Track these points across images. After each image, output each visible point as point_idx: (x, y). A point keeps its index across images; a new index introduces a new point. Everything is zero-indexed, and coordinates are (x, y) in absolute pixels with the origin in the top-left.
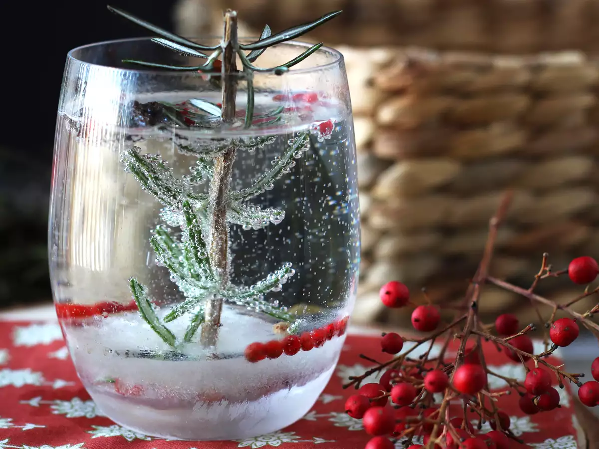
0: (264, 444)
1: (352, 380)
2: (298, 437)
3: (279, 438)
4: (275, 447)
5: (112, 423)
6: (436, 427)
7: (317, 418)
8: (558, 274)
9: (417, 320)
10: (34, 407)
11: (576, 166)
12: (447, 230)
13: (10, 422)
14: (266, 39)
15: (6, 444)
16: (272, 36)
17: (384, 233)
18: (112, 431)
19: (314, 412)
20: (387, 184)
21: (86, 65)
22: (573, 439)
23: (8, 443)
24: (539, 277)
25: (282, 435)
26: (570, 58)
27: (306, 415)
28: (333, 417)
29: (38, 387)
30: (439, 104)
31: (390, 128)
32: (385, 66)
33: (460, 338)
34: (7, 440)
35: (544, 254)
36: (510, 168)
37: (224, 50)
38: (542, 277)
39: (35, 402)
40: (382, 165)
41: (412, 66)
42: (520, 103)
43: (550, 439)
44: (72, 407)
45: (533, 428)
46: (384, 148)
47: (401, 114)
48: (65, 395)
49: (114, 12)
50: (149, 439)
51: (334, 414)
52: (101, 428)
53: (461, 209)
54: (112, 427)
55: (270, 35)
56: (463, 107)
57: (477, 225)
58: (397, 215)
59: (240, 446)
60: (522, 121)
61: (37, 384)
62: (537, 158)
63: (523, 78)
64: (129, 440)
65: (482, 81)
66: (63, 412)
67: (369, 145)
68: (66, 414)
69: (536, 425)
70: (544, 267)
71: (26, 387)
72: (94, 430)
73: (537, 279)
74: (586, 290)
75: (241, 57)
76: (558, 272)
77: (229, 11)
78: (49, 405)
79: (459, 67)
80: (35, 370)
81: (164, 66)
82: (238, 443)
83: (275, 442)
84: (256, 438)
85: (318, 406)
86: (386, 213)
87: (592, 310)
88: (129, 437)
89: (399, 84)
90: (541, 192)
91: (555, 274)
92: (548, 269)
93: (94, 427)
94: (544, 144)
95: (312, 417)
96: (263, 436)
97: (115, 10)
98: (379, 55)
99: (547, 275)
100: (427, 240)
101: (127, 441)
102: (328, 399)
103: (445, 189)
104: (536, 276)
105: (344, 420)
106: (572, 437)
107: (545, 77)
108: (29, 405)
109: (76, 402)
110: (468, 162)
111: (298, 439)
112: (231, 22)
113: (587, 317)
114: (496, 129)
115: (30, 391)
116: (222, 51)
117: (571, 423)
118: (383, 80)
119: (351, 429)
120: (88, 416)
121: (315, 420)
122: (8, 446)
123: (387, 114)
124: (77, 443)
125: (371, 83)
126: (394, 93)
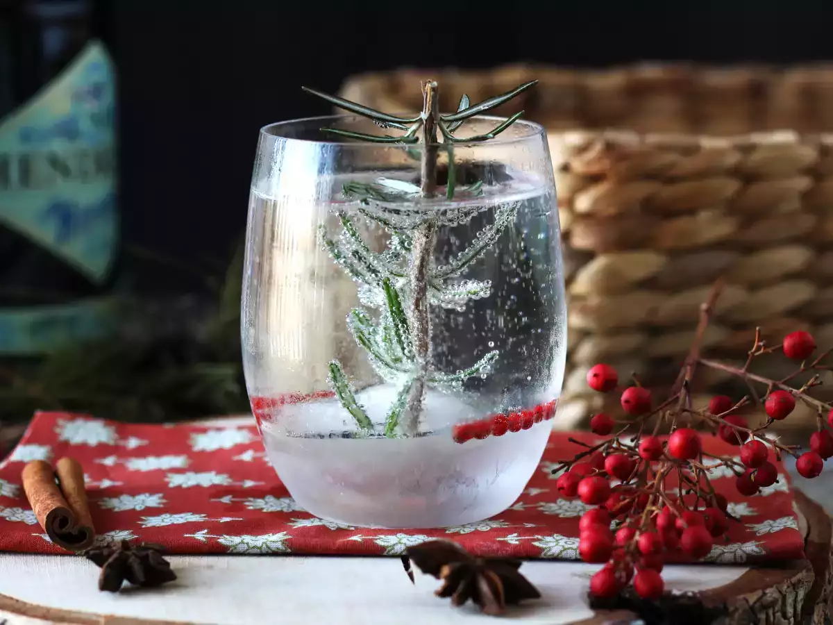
0: (473, 530)
1: (562, 465)
2: (506, 523)
3: (487, 525)
4: (485, 532)
5: (312, 516)
6: (651, 497)
7: (525, 508)
8: (774, 350)
9: (627, 402)
10: (226, 504)
11: (795, 257)
12: (653, 329)
13: (205, 517)
14: (464, 111)
15: (205, 534)
16: (471, 107)
17: (584, 334)
18: (312, 522)
19: (521, 503)
20: (585, 280)
21: (282, 139)
22: (793, 519)
23: (208, 533)
24: (753, 353)
25: (489, 522)
26: (784, 137)
27: (512, 506)
28: (541, 506)
29: (226, 487)
30: (642, 190)
31: (586, 217)
32: (581, 150)
33: (672, 415)
34: (206, 531)
35: (757, 328)
36: (720, 259)
37: (425, 122)
38: (756, 354)
39: (226, 500)
40: (582, 258)
41: (610, 148)
42: (730, 187)
43: (769, 521)
44: (266, 503)
45: (753, 512)
46: (581, 240)
47: (596, 201)
48: (258, 493)
49: (309, 92)
50: (353, 529)
51: (542, 504)
52: (300, 520)
53: (669, 306)
54: (312, 520)
55: (468, 107)
56: (667, 192)
57: (686, 323)
58: (597, 313)
59: (447, 532)
60: (732, 208)
61: (225, 484)
62: (750, 249)
63: (732, 159)
64: (332, 529)
65: (688, 164)
66: (258, 507)
67: (566, 236)
68: (262, 509)
69: (755, 509)
70: (758, 341)
71: (214, 486)
72: (294, 522)
73: (751, 355)
74: (802, 366)
75: (442, 129)
76: (773, 348)
77: (430, 82)
78: (243, 502)
79: (663, 148)
80: (219, 472)
82: (446, 530)
83: (484, 528)
84: (464, 526)
85: (523, 497)
86: (584, 311)
87: (809, 383)
88: (332, 527)
89: (595, 168)
90: (754, 286)
91: (770, 350)
92: (761, 344)
93: (293, 519)
94: (757, 232)
95: (519, 507)
96: (471, 524)
97: (310, 90)
98: (574, 138)
99: (762, 351)
100: (632, 341)
101: (330, 529)
102: (534, 492)
103: (649, 284)
104: (750, 353)
105: (553, 509)
106: (791, 518)
107: (756, 157)
108: (220, 502)
109: (270, 499)
110: (674, 253)
111: (507, 525)
112: (432, 93)
113: (804, 392)
114: (704, 216)
115: (218, 491)
116: (423, 123)
117: (792, 507)
118: (578, 165)
119: (561, 516)
120: (285, 510)
121: (522, 509)
122: (208, 536)
123: (583, 203)
124: (279, 532)
125: (565, 168)
126: (592, 179)
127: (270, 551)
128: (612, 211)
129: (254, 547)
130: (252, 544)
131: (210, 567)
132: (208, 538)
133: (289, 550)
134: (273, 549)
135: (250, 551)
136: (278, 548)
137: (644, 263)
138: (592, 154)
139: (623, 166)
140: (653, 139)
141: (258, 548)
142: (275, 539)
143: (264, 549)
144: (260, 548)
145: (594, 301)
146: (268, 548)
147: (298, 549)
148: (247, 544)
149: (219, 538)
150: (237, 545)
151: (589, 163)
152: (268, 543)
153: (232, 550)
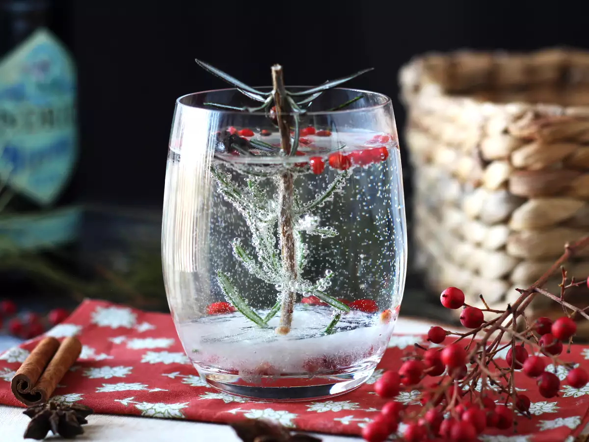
8: (579, 285)
15: (131, 400)
17: (519, 260)
23: (133, 400)
30: (563, 150)
31: (523, 169)
32: (518, 118)
34: (132, 398)
39: (172, 376)
41: (538, 117)
46: (518, 187)
47: (528, 157)
52: (210, 393)
58: (530, 245)
66: (189, 383)
67: (506, 184)
68: (192, 384)
78: (183, 378)
81: (235, 108)
86: (519, 241)
88: (228, 400)
89: (526, 133)
93: (207, 393)
101: (224, 402)
103: (567, 223)
108: (167, 376)
118: (517, 130)
123: (519, 158)
125: (506, 132)
126: (526, 141)
127: (170, 416)
128: (538, 166)
129: (159, 413)
130: (158, 410)
131: (122, 426)
132: (130, 403)
133: (183, 417)
134: (172, 415)
135: (158, 415)
136: (175, 415)
137: (565, 208)
138: (524, 122)
139: (546, 131)
140: (571, 111)
141: (162, 413)
142: (175, 408)
143: (167, 415)
144: (163, 413)
145: (526, 235)
146: (169, 413)
147: (190, 417)
148: (155, 409)
149: (136, 404)
150: (147, 410)
151: (522, 128)
152: (169, 411)
153: (144, 414)
